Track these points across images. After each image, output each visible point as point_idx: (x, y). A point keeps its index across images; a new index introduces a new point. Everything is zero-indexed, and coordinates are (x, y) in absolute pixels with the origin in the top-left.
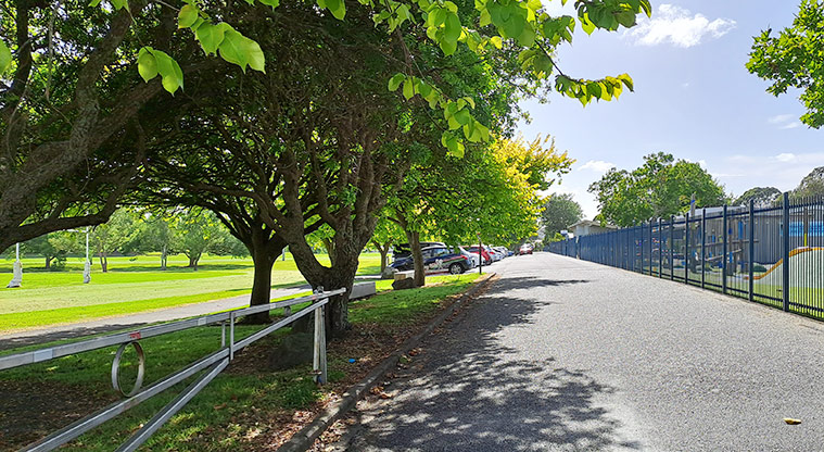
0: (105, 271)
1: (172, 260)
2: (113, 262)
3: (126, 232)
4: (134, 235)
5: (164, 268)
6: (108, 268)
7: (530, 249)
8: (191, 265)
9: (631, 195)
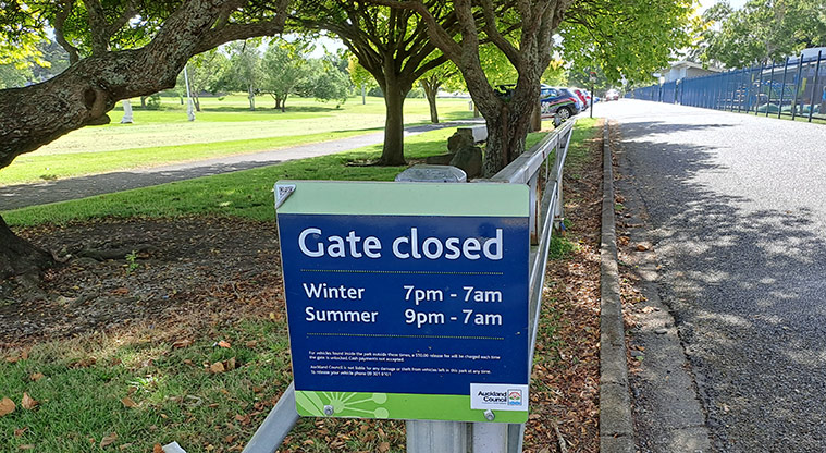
0: (198, 110)
1: (260, 101)
2: (205, 102)
3: (213, 70)
4: (220, 74)
5: (252, 109)
6: (201, 107)
7: (617, 95)
8: (277, 107)
9: (742, 31)
